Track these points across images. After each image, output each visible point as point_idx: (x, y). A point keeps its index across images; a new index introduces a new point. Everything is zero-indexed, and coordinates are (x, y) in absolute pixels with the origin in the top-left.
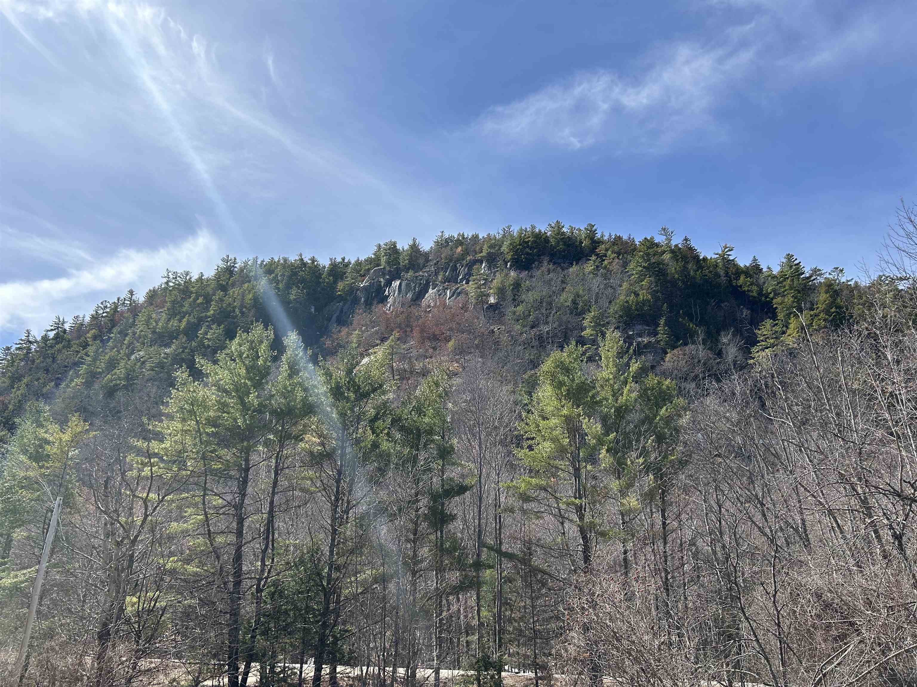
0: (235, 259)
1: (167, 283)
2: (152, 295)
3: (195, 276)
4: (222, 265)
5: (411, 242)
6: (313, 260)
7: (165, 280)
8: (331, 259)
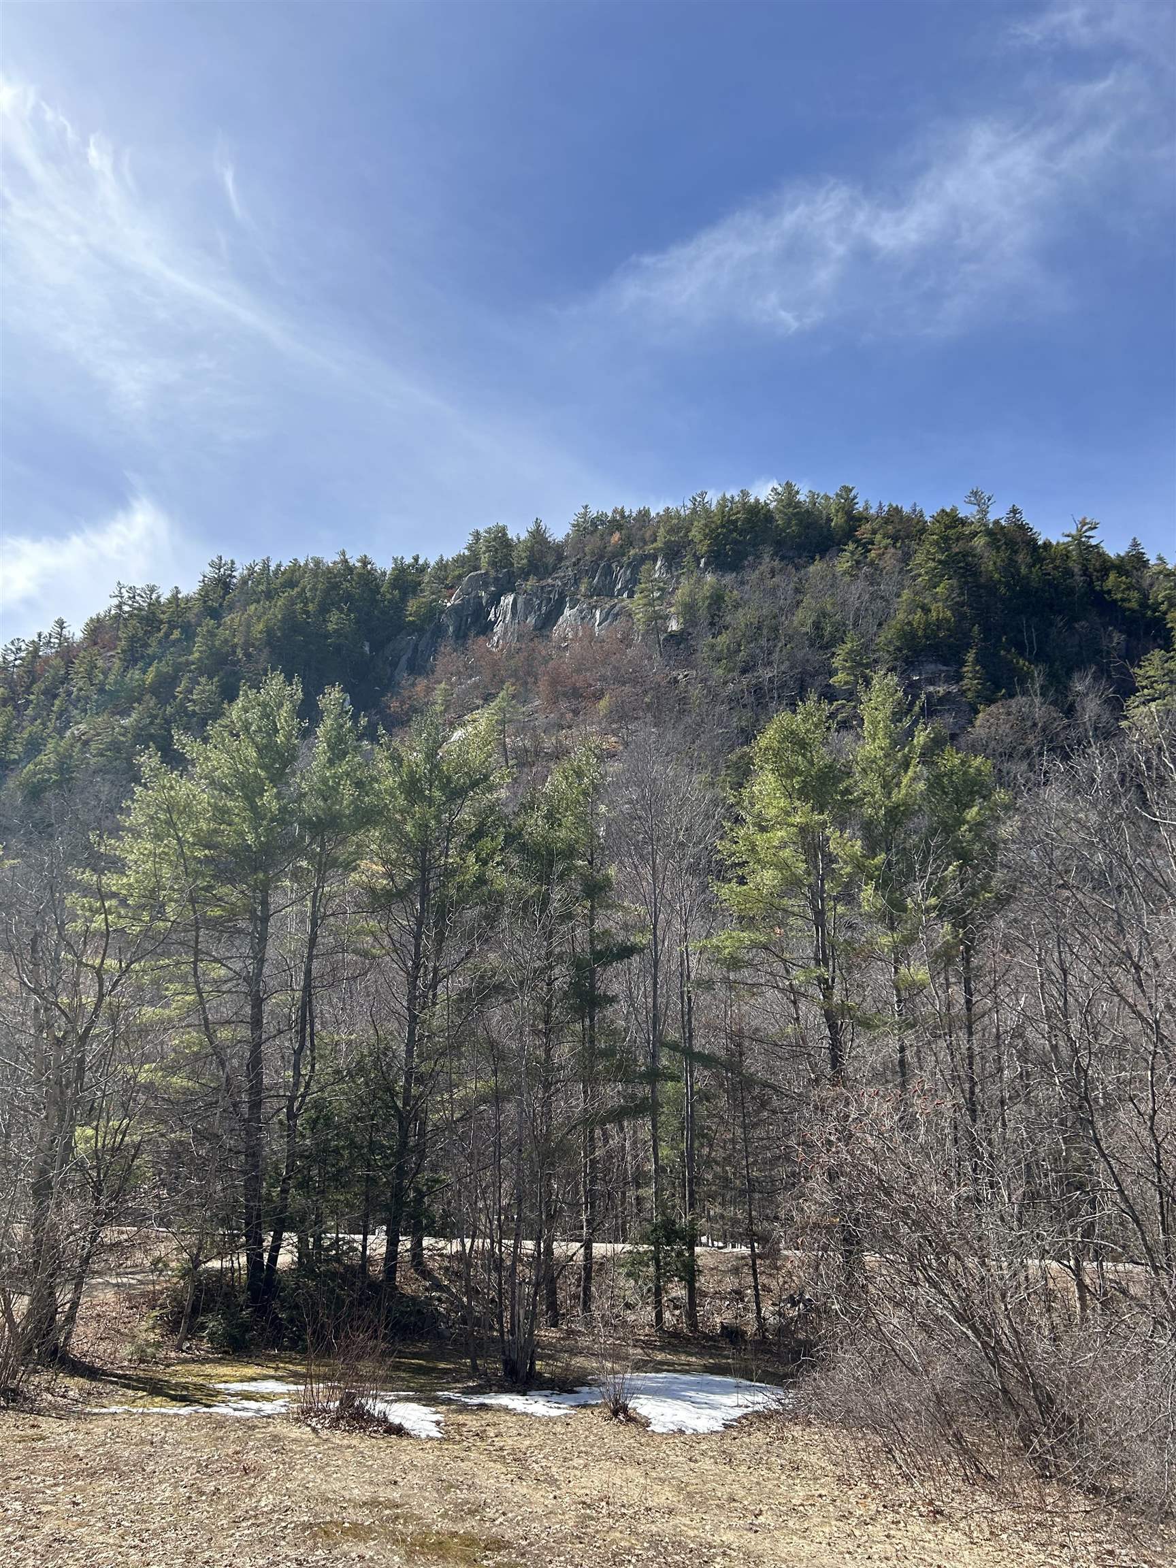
0: (233, 563)
1: (119, 606)
2: (96, 629)
3: (165, 595)
4: (210, 572)
5: (532, 527)
6: (365, 562)
7: (116, 601)
8: (395, 560)
